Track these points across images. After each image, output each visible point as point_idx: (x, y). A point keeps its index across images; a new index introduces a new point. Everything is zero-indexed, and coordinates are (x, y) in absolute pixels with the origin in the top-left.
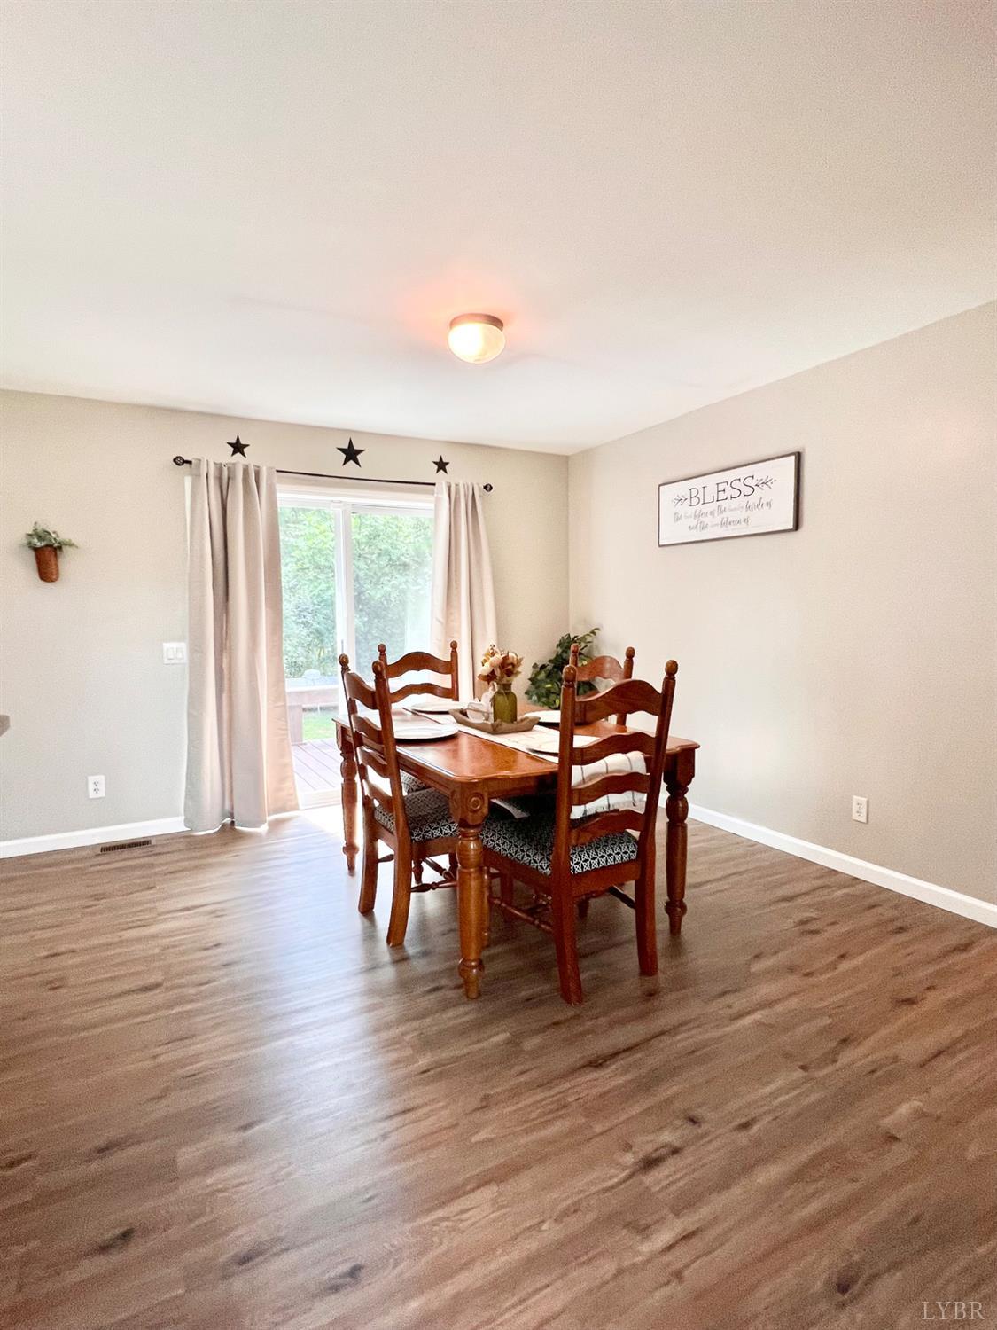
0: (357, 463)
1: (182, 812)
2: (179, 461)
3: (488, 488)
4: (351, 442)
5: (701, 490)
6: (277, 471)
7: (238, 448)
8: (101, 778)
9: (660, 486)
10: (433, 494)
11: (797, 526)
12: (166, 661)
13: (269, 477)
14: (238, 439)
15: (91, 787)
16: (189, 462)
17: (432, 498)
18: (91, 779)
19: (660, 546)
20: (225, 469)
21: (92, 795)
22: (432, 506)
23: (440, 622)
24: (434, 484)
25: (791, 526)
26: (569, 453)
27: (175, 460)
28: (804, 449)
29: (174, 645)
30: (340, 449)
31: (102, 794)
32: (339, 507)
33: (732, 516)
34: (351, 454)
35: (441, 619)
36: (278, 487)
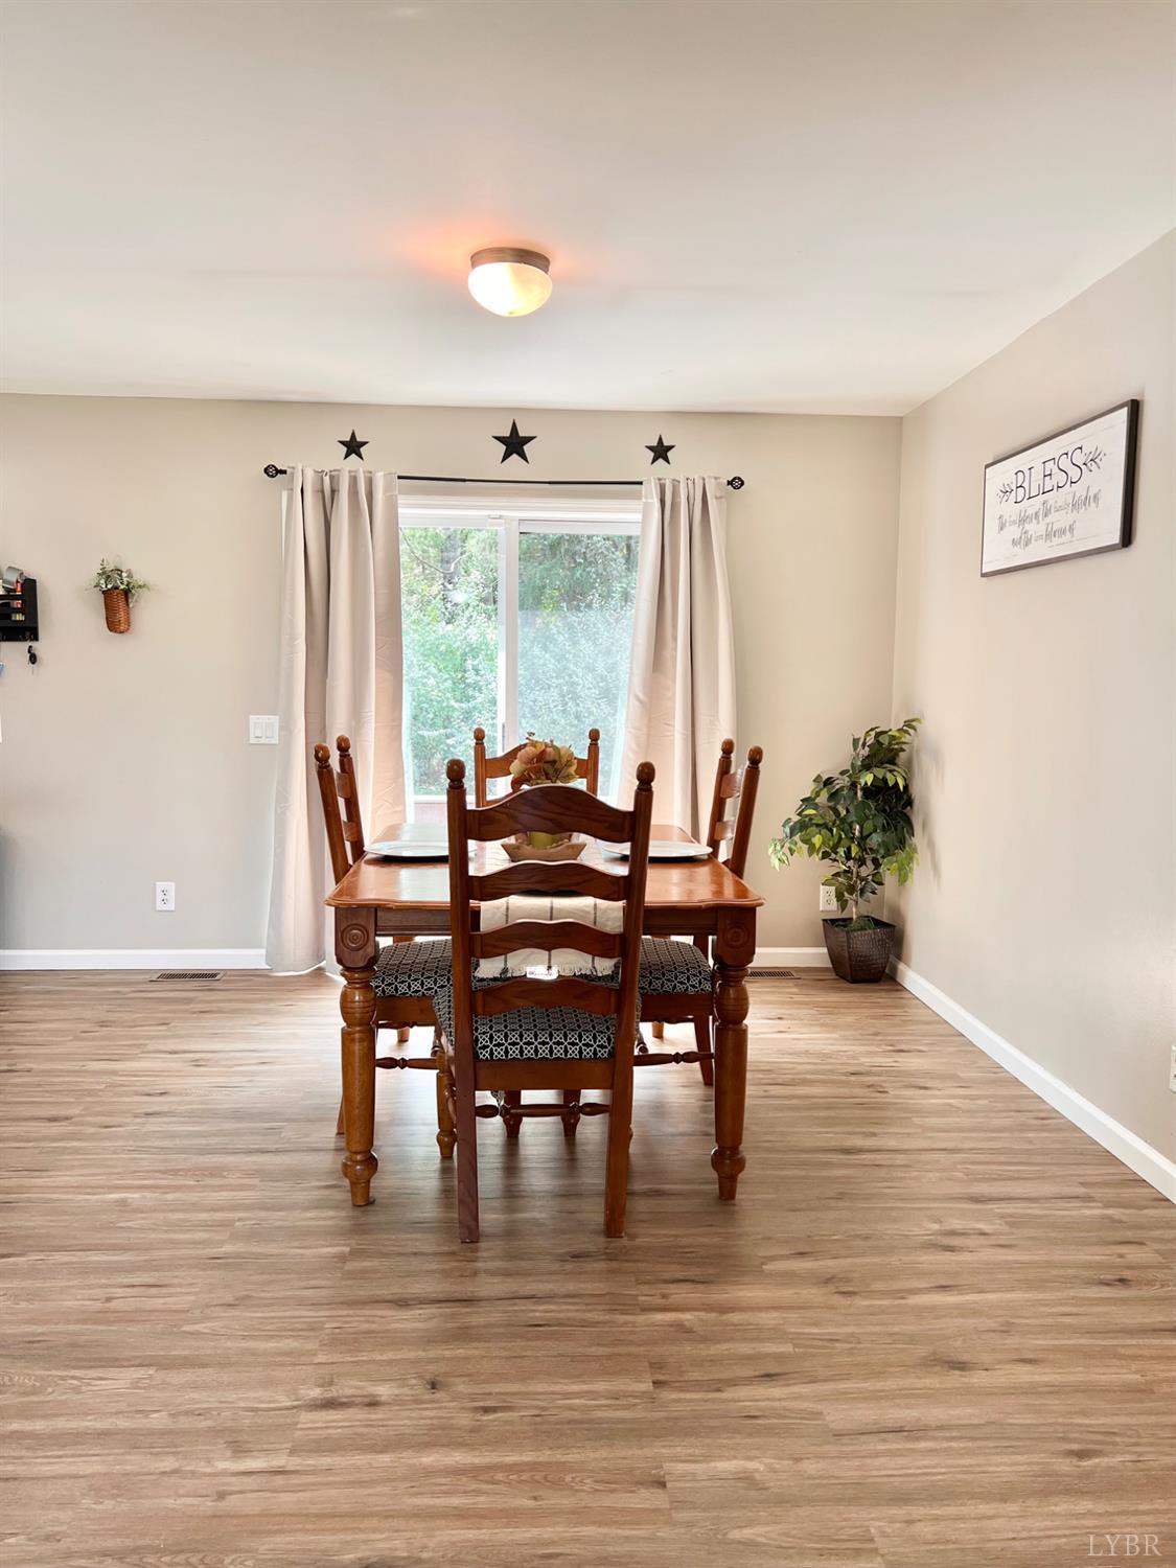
0: (524, 457)
1: (265, 944)
2: (273, 471)
3: (736, 483)
4: (514, 426)
5: (1027, 472)
6: (400, 477)
7: (353, 447)
8: (171, 886)
9: (987, 466)
10: (640, 499)
11: (1127, 537)
12: (253, 740)
13: (388, 488)
14: (353, 435)
15: (160, 896)
16: (284, 472)
17: (638, 505)
18: (160, 885)
19: (983, 575)
20: (327, 479)
21: (160, 906)
22: (638, 517)
23: (638, 699)
24: (641, 483)
25: (1116, 538)
26: (902, 415)
27: (266, 471)
28: (1143, 395)
29: (264, 719)
30: (498, 438)
31: (171, 906)
32: (500, 525)
33: (1059, 520)
34: (515, 444)
35: (642, 697)
36: (401, 500)
